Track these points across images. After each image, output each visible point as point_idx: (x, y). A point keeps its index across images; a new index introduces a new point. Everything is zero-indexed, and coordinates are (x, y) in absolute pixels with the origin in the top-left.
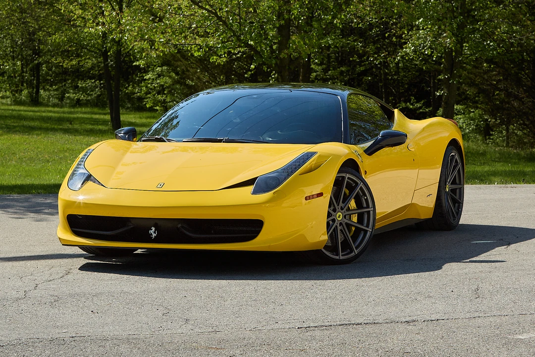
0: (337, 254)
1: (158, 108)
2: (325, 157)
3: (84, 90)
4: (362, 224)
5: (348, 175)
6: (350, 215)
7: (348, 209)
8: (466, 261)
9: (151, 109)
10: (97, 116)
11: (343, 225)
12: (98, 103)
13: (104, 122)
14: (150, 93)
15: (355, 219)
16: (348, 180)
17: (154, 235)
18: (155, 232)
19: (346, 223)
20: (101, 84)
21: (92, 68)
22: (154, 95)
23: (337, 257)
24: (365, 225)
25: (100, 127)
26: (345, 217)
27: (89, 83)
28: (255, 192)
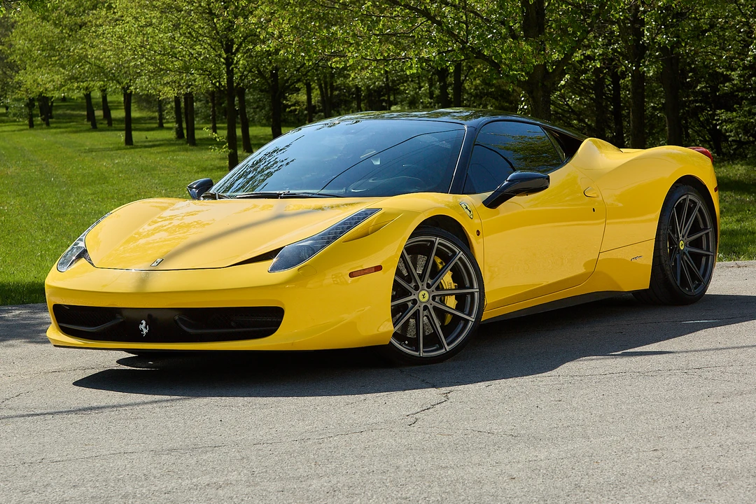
0: (417, 350)
2: (390, 216)
4: (462, 312)
5: (438, 240)
6: (443, 297)
7: (439, 288)
8: (616, 353)
11: (429, 310)
15: (451, 302)
16: (439, 246)
17: (145, 331)
18: (146, 328)
19: (435, 308)
23: (417, 354)
24: (467, 312)
26: (434, 298)
28: (274, 269)
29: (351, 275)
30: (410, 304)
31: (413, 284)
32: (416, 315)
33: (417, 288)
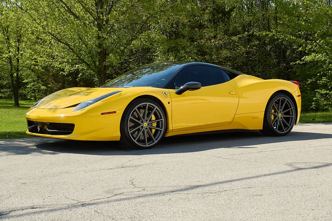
1: (32, 98)
3: (4, 92)
6: (152, 123)
9: (29, 99)
10: (9, 102)
12: (9, 98)
13: (11, 104)
14: (29, 93)
17: (39, 130)
19: (150, 128)
20: (10, 90)
21: (7, 84)
22: (31, 94)
25: (10, 105)
27: (5, 90)
28: (74, 110)
29: (102, 114)
30: (141, 128)
31: (141, 121)
32: (143, 132)
33: (142, 122)
